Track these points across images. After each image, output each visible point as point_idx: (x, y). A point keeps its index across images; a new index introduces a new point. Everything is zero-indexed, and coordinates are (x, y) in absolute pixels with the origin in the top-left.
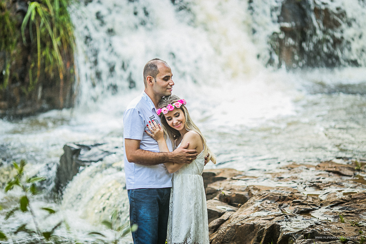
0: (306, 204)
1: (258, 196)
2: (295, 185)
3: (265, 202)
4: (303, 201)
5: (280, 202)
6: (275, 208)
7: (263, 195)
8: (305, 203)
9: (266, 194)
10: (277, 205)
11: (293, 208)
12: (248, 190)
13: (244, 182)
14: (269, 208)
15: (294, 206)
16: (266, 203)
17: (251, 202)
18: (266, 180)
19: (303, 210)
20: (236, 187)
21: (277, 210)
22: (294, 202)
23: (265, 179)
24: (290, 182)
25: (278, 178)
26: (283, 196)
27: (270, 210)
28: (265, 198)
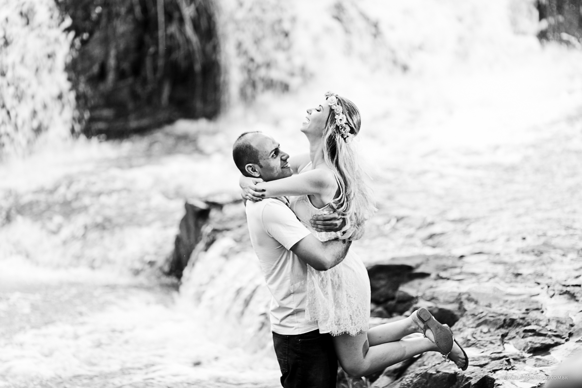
0: (545, 335)
1: (470, 317)
2: (537, 289)
3: (479, 331)
4: (540, 328)
5: (505, 329)
6: (493, 341)
7: (479, 316)
8: (543, 332)
9: (484, 314)
10: (498, 335)
11: (522, 342)
12: (459, 301)
13: (456, 283)
14: (484, 342)
15: (526, 337)
16: (481, 332)
17: (459, 327)
18: (492, 281)
19: (538, 345)
20: (442, 295)
21: (496, 345)
22: (525, 331)
23: (490, 279)
24: (531, 283)
25: (513, 274)
26: (511, 319)
27: (486, 346)
28: (481, 321)
